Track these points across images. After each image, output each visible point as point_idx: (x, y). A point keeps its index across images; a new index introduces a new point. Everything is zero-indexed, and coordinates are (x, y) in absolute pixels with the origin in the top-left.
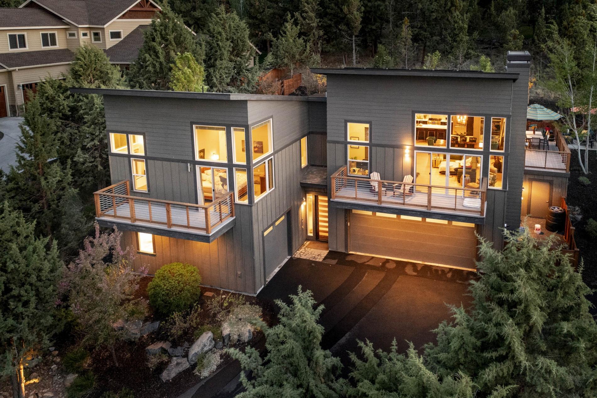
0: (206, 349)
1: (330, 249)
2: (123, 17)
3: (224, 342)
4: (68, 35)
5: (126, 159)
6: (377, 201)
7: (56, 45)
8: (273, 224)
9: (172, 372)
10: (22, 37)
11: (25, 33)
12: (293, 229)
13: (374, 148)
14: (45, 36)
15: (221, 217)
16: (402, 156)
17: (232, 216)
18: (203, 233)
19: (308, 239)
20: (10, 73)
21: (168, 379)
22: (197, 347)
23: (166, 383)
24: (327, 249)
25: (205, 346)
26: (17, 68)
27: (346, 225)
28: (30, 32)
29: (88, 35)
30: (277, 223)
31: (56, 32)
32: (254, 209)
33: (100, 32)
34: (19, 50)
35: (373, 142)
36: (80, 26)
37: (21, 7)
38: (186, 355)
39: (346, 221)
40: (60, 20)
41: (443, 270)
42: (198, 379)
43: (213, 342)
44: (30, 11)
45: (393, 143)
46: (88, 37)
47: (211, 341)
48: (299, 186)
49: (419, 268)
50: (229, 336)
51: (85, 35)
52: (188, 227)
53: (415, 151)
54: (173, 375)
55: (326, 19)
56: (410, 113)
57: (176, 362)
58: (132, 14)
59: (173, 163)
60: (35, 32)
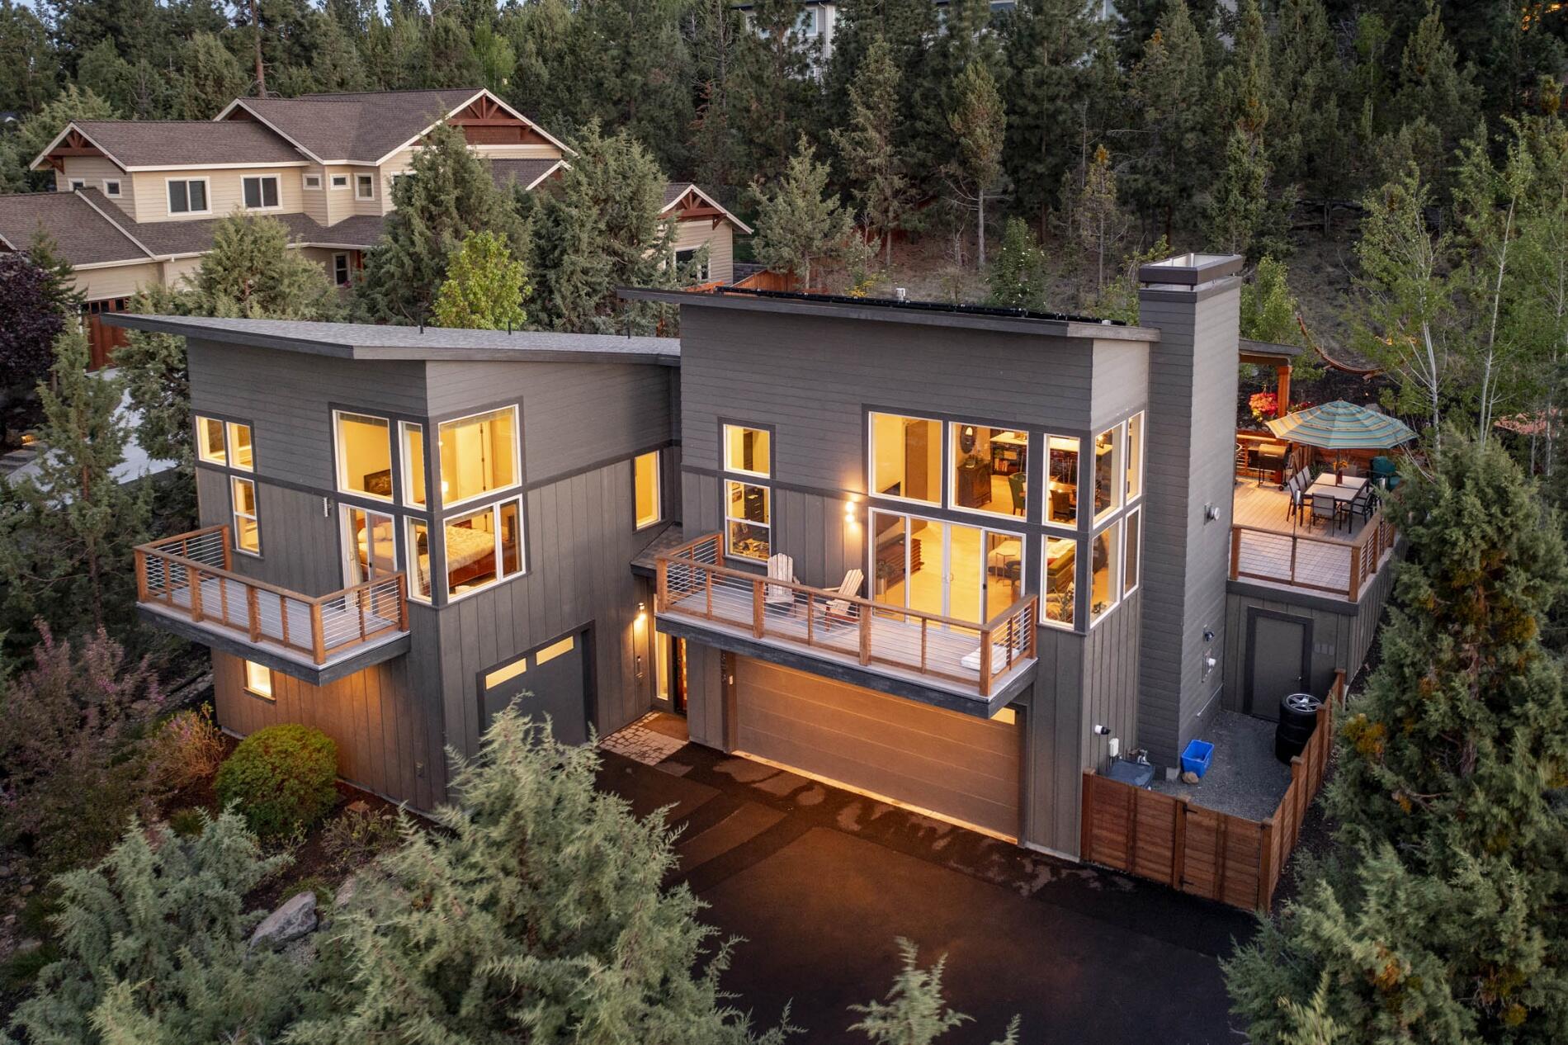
0: (290, 931)
1: (692, 739)
4: (305, 182)
5: (224, 476)
6: (752, 627)
7: (276, 203)
8: (528, 654)
10: (200, 188)
11: (206, 178)
12: (601, 680)
13: (779, 492)
14: (251, 184)
15: (362, 628)
16: (839, 517)
17: (401, 629)
18: (305, 660)
19: (656, 706)
20: (160, 265)
22: (274, 923)
24: (686, 737)
25: (289, 923)
26: (173, 256)
27: (725, 683)
28: (218, 175)
29: (348, 181)
30: (543, 657)
31: (277, 176)
32: (448, 616)
33: (371, 175)
34: (191, 215)
35: (779, 477)
36: (326, 162)
37: (220, 118)
39: (724, 672)
40: (290, 150)
43: (314, 918)
44: (232, 127)
45: (818, 484)
46: (348, 186)
47: (307, 915)
48: (626, 572)
49: (877, 814)
51: (339, 181)
52: (283, 642)
53: (871, 510)
56: (858, 409)
59: (301, 495)
60: (229, 175)
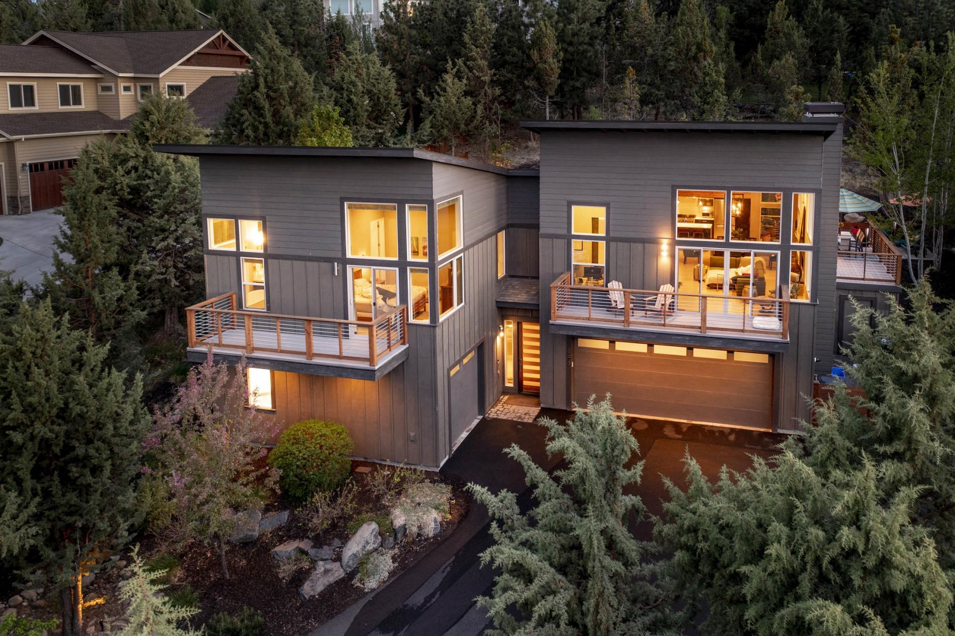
0: (370, 547)
1: (542, 405)
2: (188, 62)
3: (396, 538)
4: (100, 89)
5: (233, 259)
6: (623, 322)
7: (80, 104)
8: (459, 362)
9: (319, 583)
10: (29, 90)
11: (34, 84)
12: (487, 373)
13: (612, 244)
14: (64, 90)
15: (389, 343)
16: (657, 255)
17: (404, 343)
18: (365, 365)
19: (506, 391)
20: (10, 144)
21: (312, 593)
22: (355, 545)
23: (309, 600)
24: (538, 404)
25: (367, 543)
26: (23, 137)
27: (568, 366)
28: (42, 82)
29: (132, 88)
30: (465, 361)
31: (81, 84)
32: (438, 331)
33: (152, 84)
34: (24, 109)
35: (612, 234)
36: (121, 75)
37: (25, 43)
38: (338, 559)
39: (568, 360)
40: (88, 65)
41: (721, 431)
42: (360, 593)
43: (379, 538)
44: (40, 50)
45: (643, 236)
46: (132, 93)
47: (376, 536)
48: (495, 307)
49: (685, 429)
50: (404, 528)
51: (127, 89)
52: (340, 357)
53: (677, 247)
54: (320, 588)
55: (504, 71)
56: (669, 189)
57: (323, 569)
58: (200, 59)
59: (309, 264)
60: (49, 82)
